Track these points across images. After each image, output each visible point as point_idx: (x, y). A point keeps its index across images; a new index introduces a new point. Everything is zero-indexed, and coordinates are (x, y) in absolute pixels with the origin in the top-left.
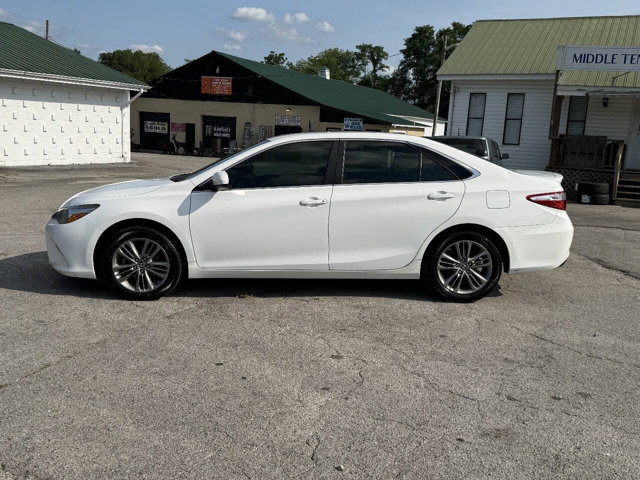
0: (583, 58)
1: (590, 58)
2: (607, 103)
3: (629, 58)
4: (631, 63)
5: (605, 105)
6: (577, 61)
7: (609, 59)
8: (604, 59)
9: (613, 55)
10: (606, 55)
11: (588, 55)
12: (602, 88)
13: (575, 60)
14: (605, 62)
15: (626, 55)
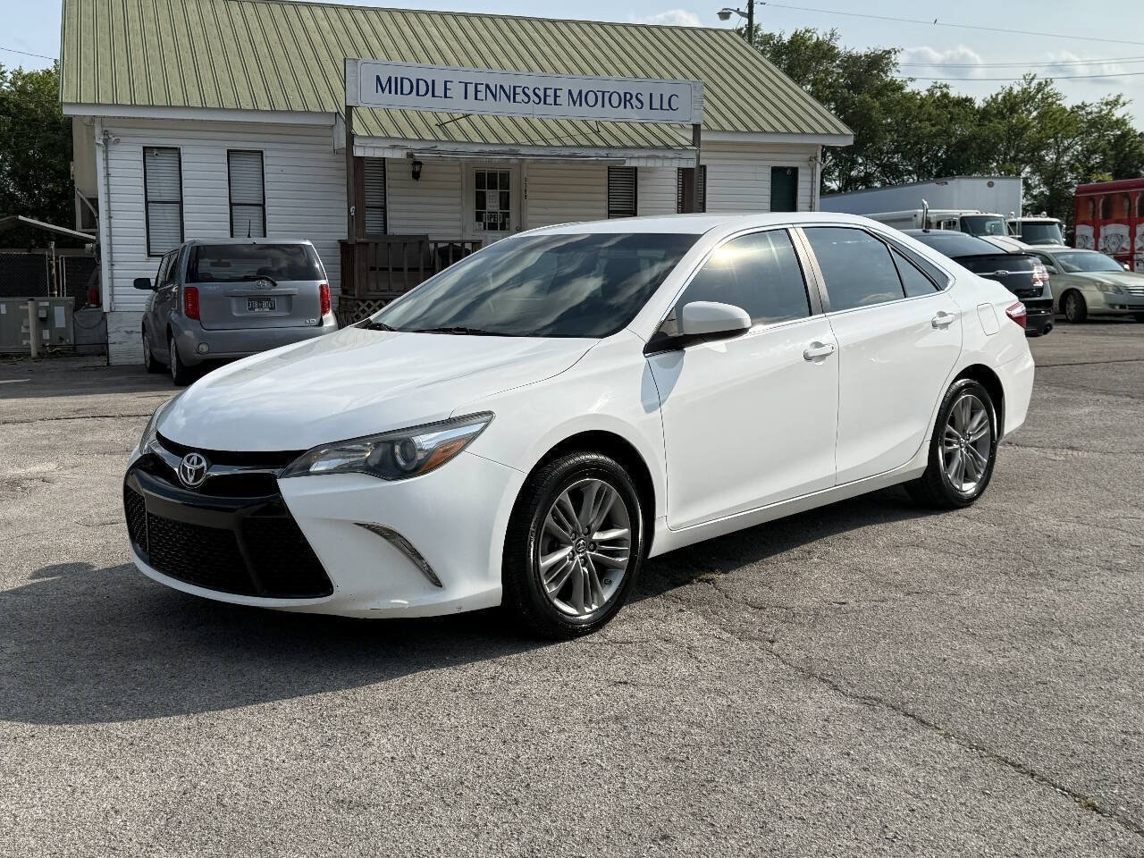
0: (393, 85)
1: (407, 85)
2: (419, 172)
3: (471, 88)
4: (476, 98)
5: (416, 175)
6: (383, 90)
7: (439, 91)
8: (431, 89)
9: (446, 82)
10: (433, 81)
11: (402, 79)
12: (433, 145)
13: (379, 88)
14: (433, 96)
15: (466, 84)
